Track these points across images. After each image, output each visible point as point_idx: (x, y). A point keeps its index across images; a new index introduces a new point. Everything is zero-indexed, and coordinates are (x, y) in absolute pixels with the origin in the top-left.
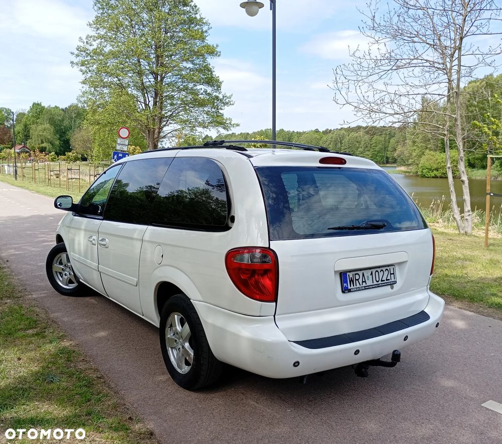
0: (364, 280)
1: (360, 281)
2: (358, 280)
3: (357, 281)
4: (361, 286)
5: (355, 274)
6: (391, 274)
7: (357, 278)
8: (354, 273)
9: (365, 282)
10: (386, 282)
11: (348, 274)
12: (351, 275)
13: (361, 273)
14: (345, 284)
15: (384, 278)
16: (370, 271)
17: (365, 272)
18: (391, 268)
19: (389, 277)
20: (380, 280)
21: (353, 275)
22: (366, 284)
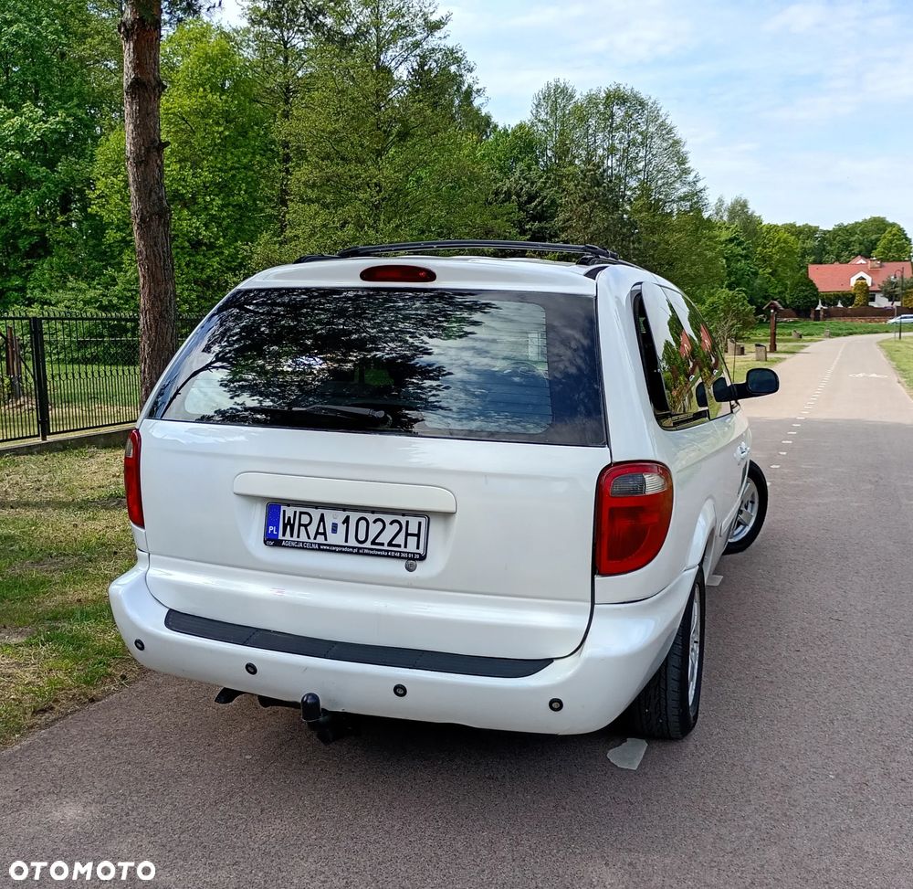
0: (321, 530)
1: (312, 530)
2: (306, 526)
3: (302, 528)
4: (312, 540)
5: (301, 513)
6: (407, 535)
7: (305, 519)
8: (299, 510)
9: (324, 534)
10: (386, 547)
11: (283, 508)
12: (290, 512)
13: (316, 514)
14: (271, 528)
15: (385, 538)
16: (342, 515)
17: (328, 514)
18: (414, 520)
19: (400, 540)
20: (370, 539)
21: (295, 512)
22: (326, 539)
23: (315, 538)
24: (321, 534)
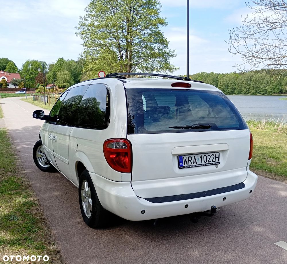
0: (195, 161)
1: (192, 161)
2: (190, 161)
4: (193, 165)
6: (216, 158)
7: (190, 159)
8: (188, 156)
10: (211, 162)
11: (183, 157)
12: (185, 157)
13: (193, 157)
14: (181, 163)
15: (211, 160)
16: (200, 156)
17: (196, 156)
18: (217, 154)
19: (214, 160)
20: (207, 161)
21: (187, 157)
22: (197, 163)
23: (194, 164)
24: (195, 162)
